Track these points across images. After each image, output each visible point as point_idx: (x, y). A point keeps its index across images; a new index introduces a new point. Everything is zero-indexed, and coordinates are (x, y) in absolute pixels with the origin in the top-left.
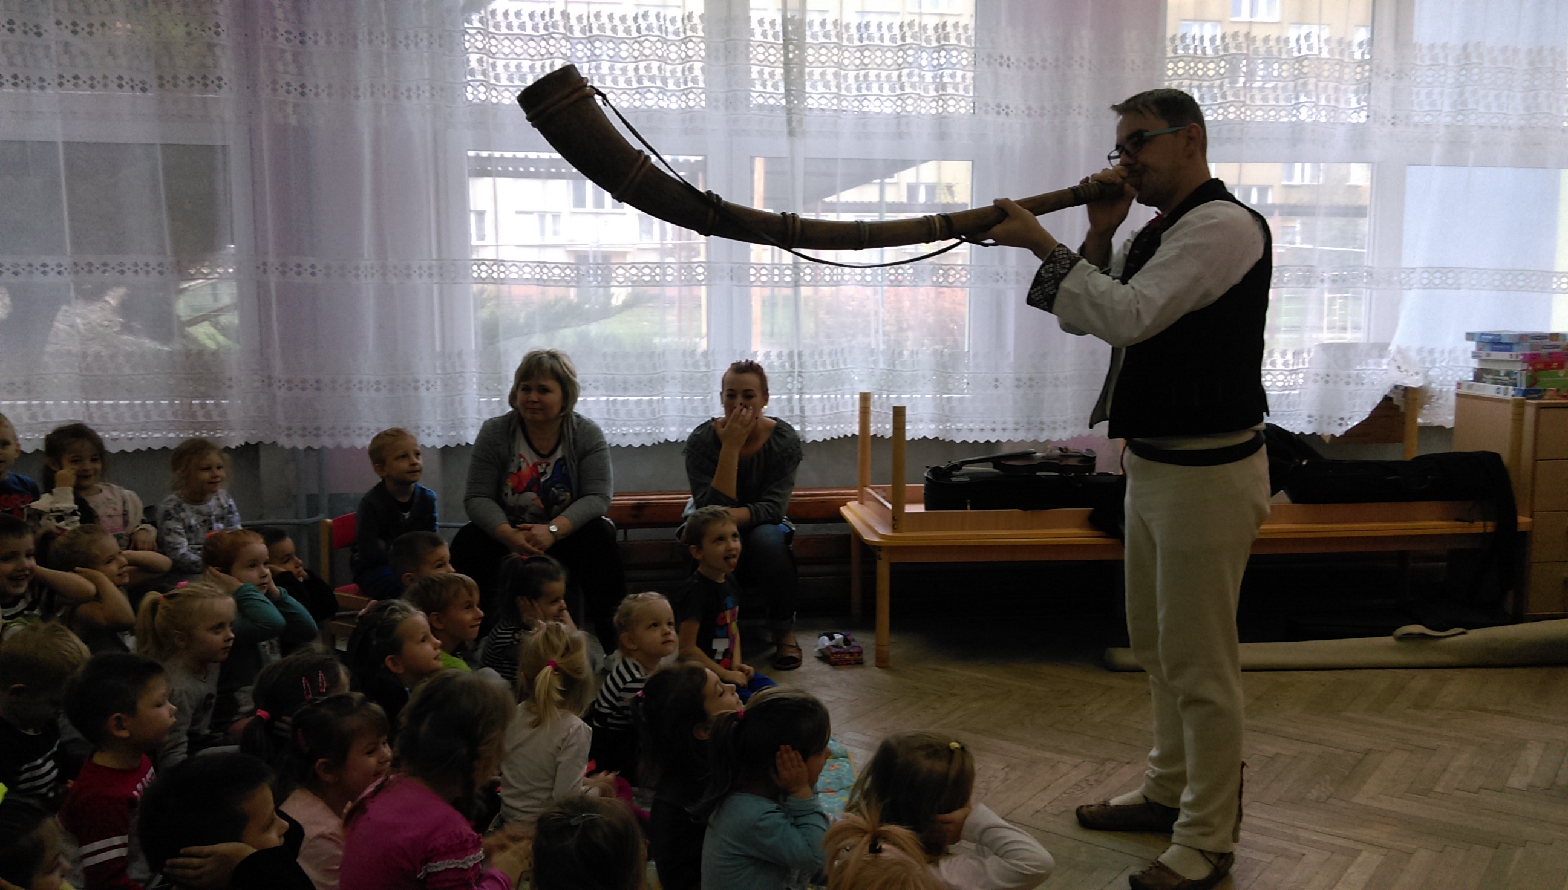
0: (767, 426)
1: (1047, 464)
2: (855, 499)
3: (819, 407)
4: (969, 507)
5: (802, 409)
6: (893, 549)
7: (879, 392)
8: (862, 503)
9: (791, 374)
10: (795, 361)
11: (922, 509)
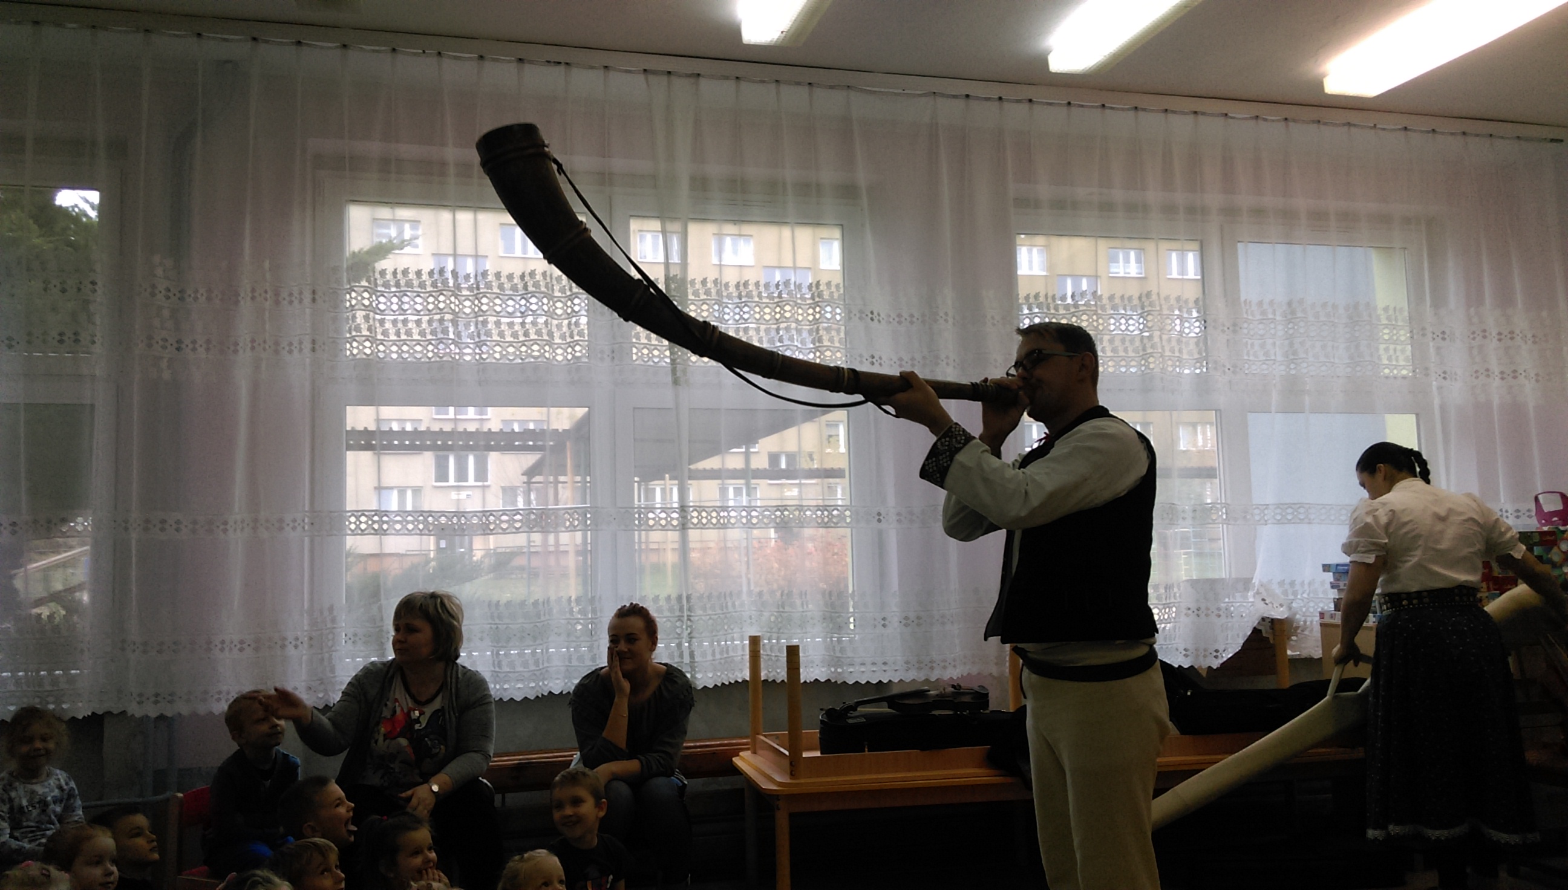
0: (658, 673)
1: (942, 701)
2: (748, 749)
3: (709, 652)
4: (866, 750)
5: (692, 655)
6: (792, 798)
7: (769, 634)
8: (755, 752)
9: (680, 618)
10: (684, 605)
11: (818, 754)
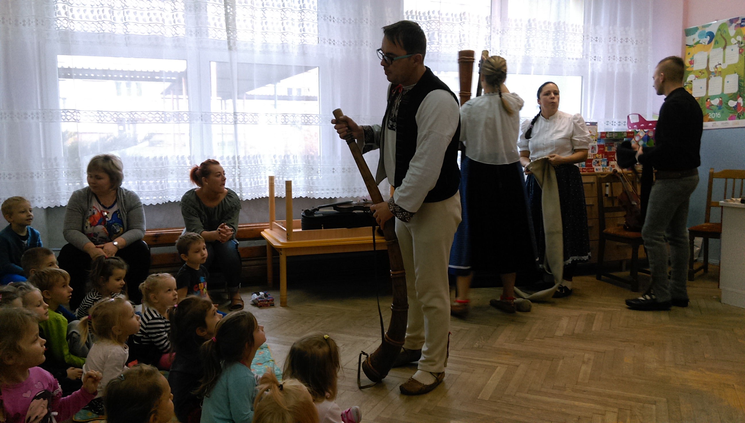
1: (357, 207)
2: (268, 228)
3: (249, 183)
4: (323, 228)
6: (287, 249)
7: (278, 175)
8: (272, 229)
9: (234, 167)
10: (236, 161)
11: (301, 230)
